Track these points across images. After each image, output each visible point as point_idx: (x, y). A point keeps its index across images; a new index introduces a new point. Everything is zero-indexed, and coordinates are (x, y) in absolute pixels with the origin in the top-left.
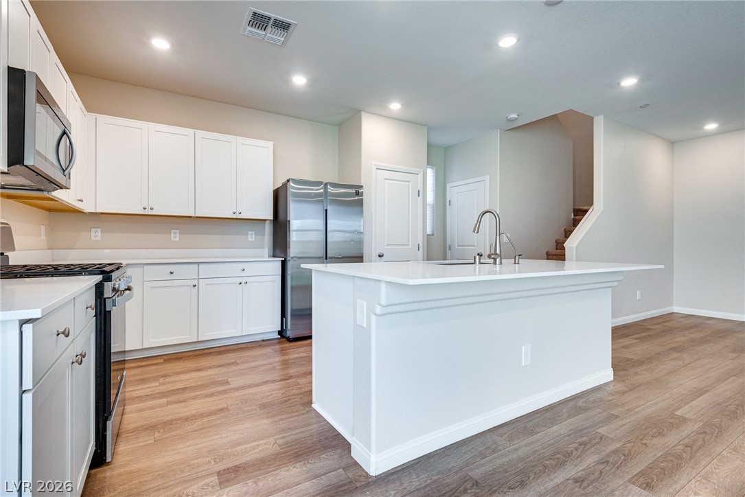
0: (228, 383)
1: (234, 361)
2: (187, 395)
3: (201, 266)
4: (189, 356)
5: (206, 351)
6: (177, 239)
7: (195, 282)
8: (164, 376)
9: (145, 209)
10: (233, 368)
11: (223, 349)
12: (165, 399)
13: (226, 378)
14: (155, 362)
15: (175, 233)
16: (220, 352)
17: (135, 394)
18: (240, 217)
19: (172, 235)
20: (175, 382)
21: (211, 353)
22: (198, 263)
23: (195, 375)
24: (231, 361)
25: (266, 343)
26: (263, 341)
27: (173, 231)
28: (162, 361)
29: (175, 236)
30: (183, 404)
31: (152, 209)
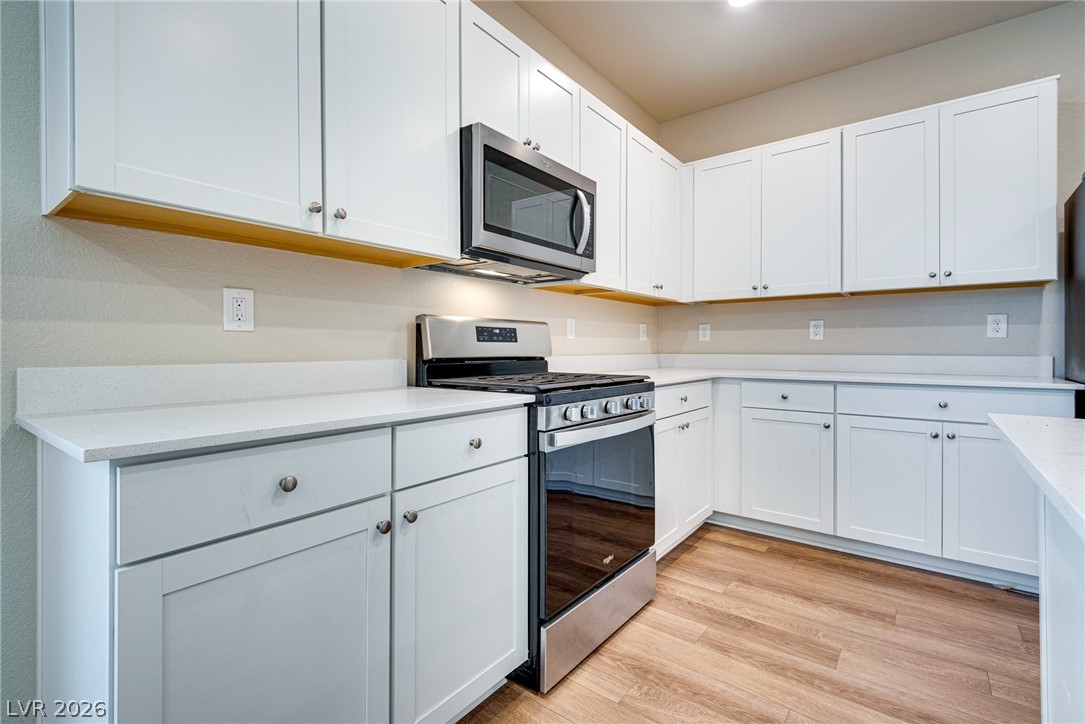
0: (833, 658)
1: (891, 611)
2: (742, 640)
3: (840, 388)
4: (812, 559)
5: (852, 563)
6: (820, 337)
7: (829, 420)
8: (744, 580)
9: (755, 289)
10: (876, 629)
11: (891, 571)
12: (704, 627)
13: (839, 646)
14: (753, 546)
15: (816, 326)
16: (878, 575)
17: (682, 592)
18: (948, 282)
19: (811, 330)
20: (748, 600)
21: (856, 570)
22: (835, 384)
23: (791, 604)
24: (884, 609)
25: (1013, 600)
26: (1010, 591)
27: (812, 323)
28: (764, 548)
29: (816, 332)
30: (718, 656)
31: (765, 288)
